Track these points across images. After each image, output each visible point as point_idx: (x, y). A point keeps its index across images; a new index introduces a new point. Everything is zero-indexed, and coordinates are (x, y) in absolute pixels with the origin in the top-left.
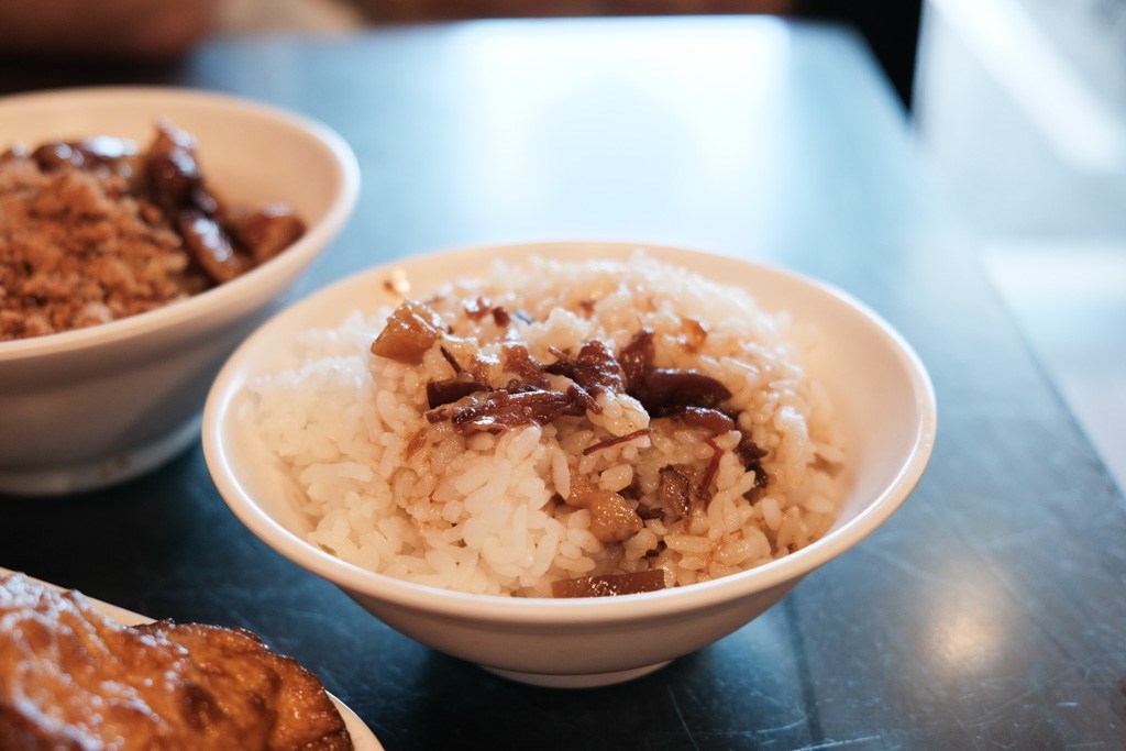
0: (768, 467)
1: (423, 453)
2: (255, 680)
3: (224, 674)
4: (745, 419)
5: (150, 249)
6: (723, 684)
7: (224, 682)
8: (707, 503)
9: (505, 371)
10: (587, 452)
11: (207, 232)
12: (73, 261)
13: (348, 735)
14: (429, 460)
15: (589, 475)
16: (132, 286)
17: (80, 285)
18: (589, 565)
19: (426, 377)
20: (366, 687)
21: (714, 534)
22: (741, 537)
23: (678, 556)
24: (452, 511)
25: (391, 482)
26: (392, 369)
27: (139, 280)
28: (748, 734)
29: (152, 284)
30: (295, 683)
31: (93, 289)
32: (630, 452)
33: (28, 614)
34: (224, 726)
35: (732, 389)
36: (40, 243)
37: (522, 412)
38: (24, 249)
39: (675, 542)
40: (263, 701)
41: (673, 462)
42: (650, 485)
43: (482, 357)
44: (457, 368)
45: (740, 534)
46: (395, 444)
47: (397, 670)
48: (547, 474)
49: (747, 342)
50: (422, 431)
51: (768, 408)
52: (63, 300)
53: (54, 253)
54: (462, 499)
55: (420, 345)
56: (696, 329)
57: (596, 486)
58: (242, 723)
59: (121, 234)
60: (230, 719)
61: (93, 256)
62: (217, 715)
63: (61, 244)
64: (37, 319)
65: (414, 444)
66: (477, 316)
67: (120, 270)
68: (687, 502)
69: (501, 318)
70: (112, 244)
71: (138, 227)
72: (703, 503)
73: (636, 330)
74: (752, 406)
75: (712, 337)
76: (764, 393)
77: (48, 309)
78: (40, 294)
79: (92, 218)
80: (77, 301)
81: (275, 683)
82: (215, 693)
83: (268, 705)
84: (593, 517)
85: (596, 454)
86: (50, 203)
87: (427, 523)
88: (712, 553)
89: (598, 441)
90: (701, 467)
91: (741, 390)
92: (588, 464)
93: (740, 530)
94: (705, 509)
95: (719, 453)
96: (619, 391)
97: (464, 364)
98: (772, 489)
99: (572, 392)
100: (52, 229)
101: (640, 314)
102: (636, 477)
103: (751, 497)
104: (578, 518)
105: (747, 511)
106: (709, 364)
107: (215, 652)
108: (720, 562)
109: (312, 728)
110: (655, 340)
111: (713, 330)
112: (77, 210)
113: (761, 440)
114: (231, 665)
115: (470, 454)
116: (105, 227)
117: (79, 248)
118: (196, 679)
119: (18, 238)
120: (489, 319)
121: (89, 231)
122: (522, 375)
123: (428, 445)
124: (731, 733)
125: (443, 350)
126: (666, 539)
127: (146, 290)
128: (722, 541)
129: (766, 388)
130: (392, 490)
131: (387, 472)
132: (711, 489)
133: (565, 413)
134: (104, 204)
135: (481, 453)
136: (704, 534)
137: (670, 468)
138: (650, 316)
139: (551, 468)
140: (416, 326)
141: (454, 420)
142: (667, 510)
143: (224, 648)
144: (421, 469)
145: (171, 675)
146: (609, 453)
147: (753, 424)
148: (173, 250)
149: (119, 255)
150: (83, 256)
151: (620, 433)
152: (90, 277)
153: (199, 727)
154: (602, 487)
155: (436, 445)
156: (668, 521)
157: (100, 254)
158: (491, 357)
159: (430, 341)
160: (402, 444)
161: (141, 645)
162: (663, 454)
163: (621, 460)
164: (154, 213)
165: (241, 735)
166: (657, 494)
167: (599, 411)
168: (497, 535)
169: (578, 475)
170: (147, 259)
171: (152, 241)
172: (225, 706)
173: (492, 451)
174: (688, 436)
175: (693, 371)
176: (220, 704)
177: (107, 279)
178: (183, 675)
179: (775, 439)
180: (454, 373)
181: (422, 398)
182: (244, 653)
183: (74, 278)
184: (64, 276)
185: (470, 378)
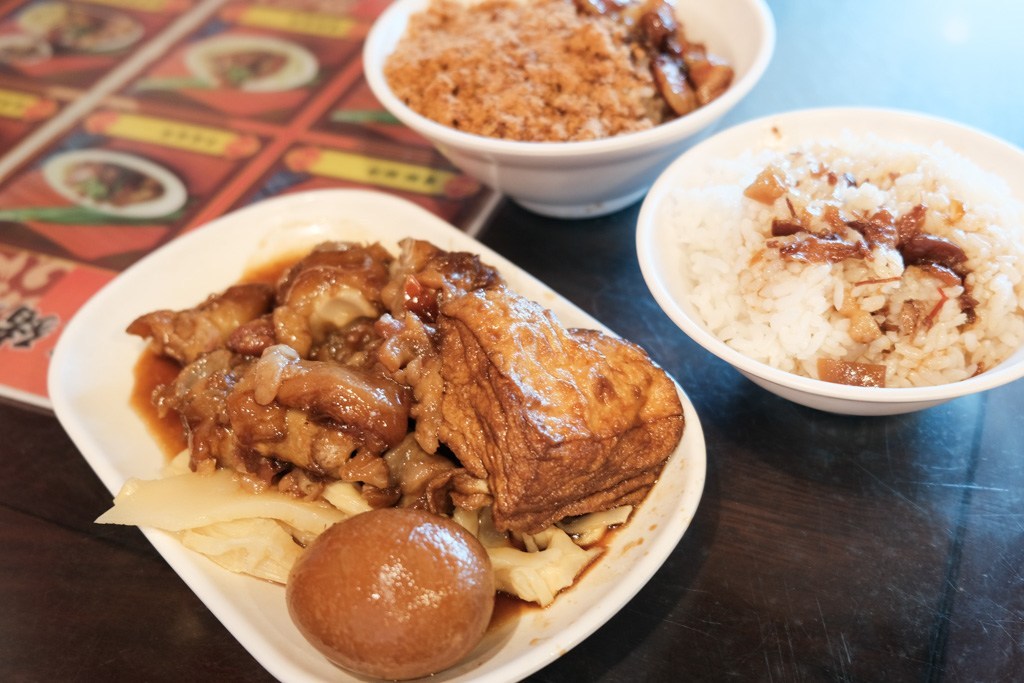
0: (978, 311)
1: (760, 264)
2: (638, 378)
3: (622, 373)
4: (970, 279)
5: (633, 82)
6: (921, 431)
7: (621, 377)
8: (930, 328)
9: (822, 221)
10: (859, 284)
11: (670, 71)
12: (586, 87)
13: (684, 418)
14: (762, 269)
15: (857, 298)
16: (618, 108)
17: (587, 105)
18: (843, 352)
19: (773, 216)
20: (708, 381)
21: (927, 349)
22: (945, 354)
23: (901, 357)
24: (768, 304)
25: (740, 275)
26: (755, 206)
27: (623, 103)
28: (925, 467)
29: (630, 107)
30: (660, 383)
31: (595, 109)
32: (886, 288)
33: (524, 324)
34: (616, 402)
35: (967, 255)
36: (569, 72)
37: (822, 255)
38: (559, 75)
39: (901, 348)
40: (640, 390)
41: (914, 298)
42: (895, 309)
43: (810, 210)
44: (793, 214)
45: (945, 352)
46: (746, 255)
47: (728, 375)
48: (829, 295)
49: (992, 224)
50: (763, 250)
51: (989, 274)
52: (576, 113)
53: (575, 80)
54: (775, 299)
55: (774, 195)
56: (960, 209)
57: (859, 306)
58: (625, 403)
59: (617, 69)
60: (620, 399)
61: (597, 85)
62: (613, 396)
63: (581, 74)
64: (559, 128)
65: (756, 258)
66: (817, 176)
67: (611, 96)
68: (915, 326)
69: (832, 180)
70: (610, 78)
71: (628, 65)
72: (926, 328)
73: (917, 204)
74: (979, 269)
75: (967, 216)
76: (989, 263)
77: (567, 118)
78: (564, 108)
79: (601, 57)
80: (583, 116)
81: (649, 381)
82: (615, 383)
83: (643, 393)
84: (852, 325)
85: (864, 287)
86: (578, 43)
87: (753, 307)
88: (923, 360)
89: (866, 279)
90: (933, 304)
91: (975, 257)
92: (857, 291)
93: (946, 350)
94: (927, 331)
95: (945, 299)
96: (890, 248)
97: (798, 212)
98: (977, 326)
99: (858, 245)
100: (577, 61)
101: (923, 192)
102: (888, 302)
103: (961, 329)
104: (843, 323)
105: (955, 337)
106: (959, 237)
107: (620, 358)
108: (927, 367)
109: (665, 411)
110: (927, 213)
111: (970, 210)
112: (593, 50)
113: (976, 295)
114: (627, 368)
115: (786, 272)
116: (608, 64)
117: (590, 77)
118: (606, 373)
119: (558, 67)
120: (825, 178)
121: (598, 67)
122: (833, 225)
123: (764, 260)
124: (915, 464)
125: (788, 200)
126: (897, 345)
127: (625, 111)
128: (931, 355)
129: (992, 259)
130: (739, 281)
131: (738, 271)
132: (934, 320)
133: (851, 257)
134: (610, 48)
135: (793, 274)
136: (920, 347)
137: (910, 302)
138: (930, 194)
139: (833, 290)
140: (773, 183)
141: (782, 250)
142: (901, 327)
143: (625, 356)
144: (757, 274)
145: (592, 369)
146: (872, 287)
147: (976, 281)
148: (648, 84)
149: (614, 85)
150: (592, 82)
151: (883, 277)
152: (593, 100)
153: (601, 401)
154: (862, 308)
155: (769, 261)
156: (901, 334)
157: (602, 84)
158: (815, 211)
159: (781, 193)
160: (750, 256)
161: (581, 350)
162: (910, 291)
163: (879, 292)
164: (640, 54)
165: (624, 409)
166: (899, 315)
167: (872, 260)
168: (789, 327)
169: (850, 297)
170: (630, 88)
171: (635, 77)
172: (618, 391)
173: (798, 275)
174: (929, 283)
175: (945, 240)
176: (616, 390)
177: (604, 102)
178: (600, 371)
179: (987, 295)
180: (791, 216)
181: (768, 228)
182: (635, 361)
183: (584, 100)
184: (579, 98)
185: (798, 222)
